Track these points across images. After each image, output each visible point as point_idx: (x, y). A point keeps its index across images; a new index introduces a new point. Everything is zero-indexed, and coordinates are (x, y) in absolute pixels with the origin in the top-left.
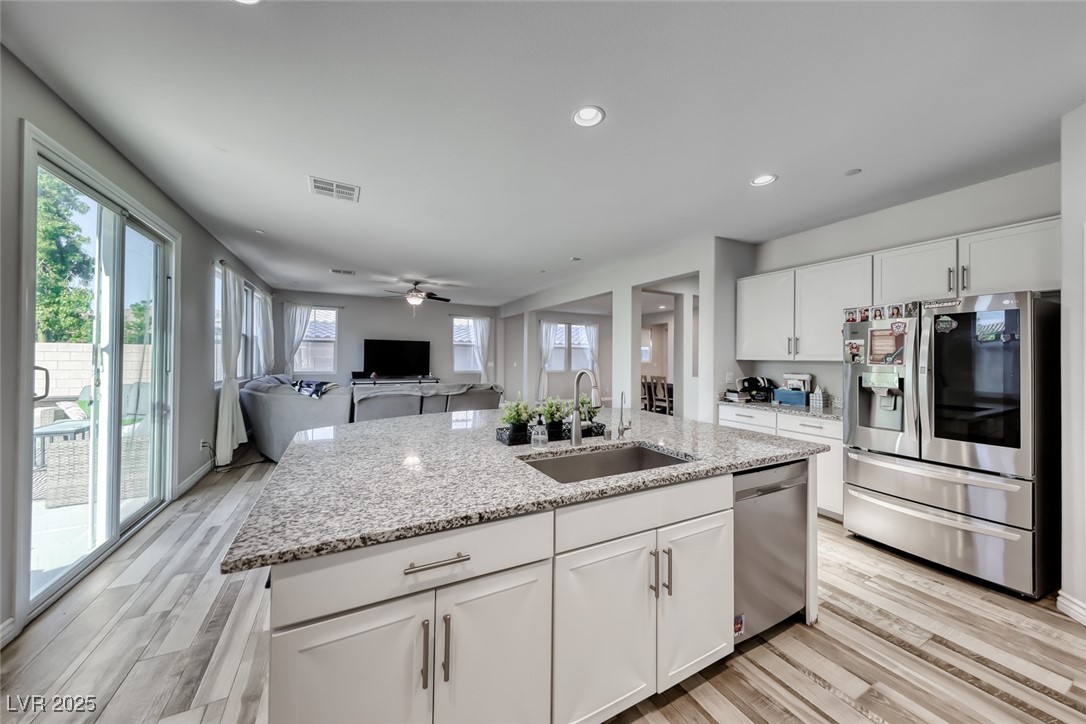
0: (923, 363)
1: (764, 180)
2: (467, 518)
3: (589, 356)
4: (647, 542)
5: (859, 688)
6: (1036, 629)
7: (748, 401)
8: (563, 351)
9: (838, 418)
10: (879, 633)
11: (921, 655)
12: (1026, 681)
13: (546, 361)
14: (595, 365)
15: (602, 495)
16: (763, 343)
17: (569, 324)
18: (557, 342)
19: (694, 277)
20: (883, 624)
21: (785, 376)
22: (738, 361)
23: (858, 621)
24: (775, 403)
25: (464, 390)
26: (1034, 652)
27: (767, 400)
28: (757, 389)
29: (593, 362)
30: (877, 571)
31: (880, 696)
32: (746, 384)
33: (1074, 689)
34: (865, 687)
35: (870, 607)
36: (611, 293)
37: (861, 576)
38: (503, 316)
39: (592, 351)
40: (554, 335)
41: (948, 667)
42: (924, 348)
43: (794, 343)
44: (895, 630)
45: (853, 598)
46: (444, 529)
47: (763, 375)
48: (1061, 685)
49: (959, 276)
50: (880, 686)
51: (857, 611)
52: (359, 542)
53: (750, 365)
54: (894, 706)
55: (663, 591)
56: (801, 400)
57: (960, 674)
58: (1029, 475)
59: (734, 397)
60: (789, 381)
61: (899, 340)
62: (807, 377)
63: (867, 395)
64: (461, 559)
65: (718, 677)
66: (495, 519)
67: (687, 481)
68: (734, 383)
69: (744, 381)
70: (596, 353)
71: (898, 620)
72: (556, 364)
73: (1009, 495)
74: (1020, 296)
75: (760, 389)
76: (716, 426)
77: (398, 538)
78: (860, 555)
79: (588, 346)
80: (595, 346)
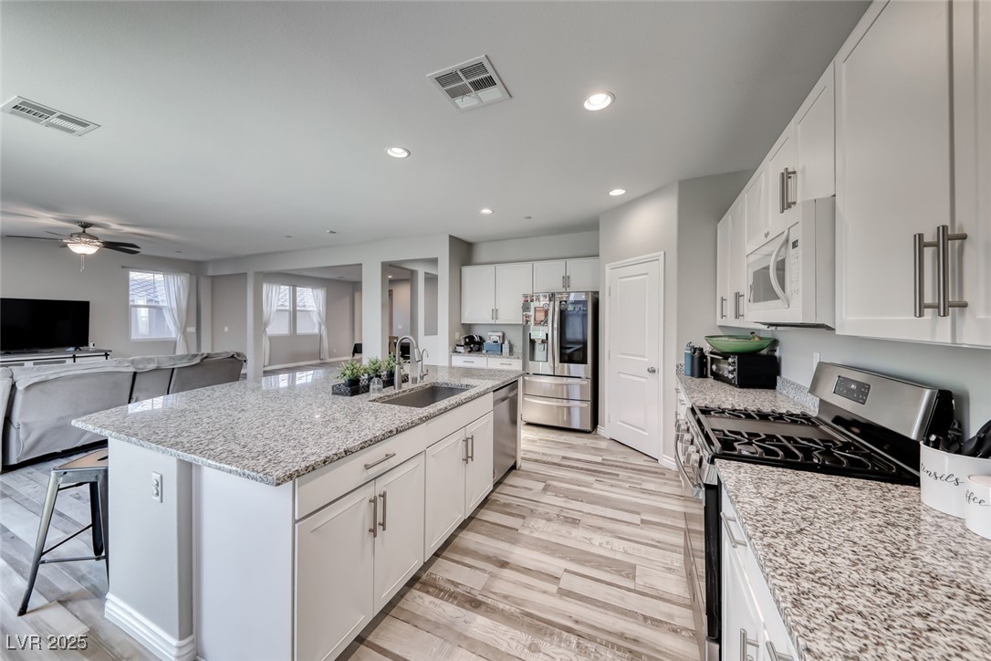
0: (555, 326)
1: (486, 211)
2: (391, 431)
3: (316, 319)
4: (461, 435)
5: (542, 485)
6: (592, 443)
7: (470, 352)
8: (288, 313)
9: (518, 358)
10: (544, 462)
11: (560, 465)
12: (591, 462)
13: (266, 325)
14: (323, 327)
15: (446, 410)
16: (477, 313)
17: (295, 286)
18: (280, 303)
19: (434, 261)
20: (545, 459)
21: (490, 334)
22: (463, 324)
23: (536, 461)
24: (484, 352)
25: (197, 360)
26: (593, 451)
27: (479, 350)
28: (473, 344)
29: (320, 324)
30: (538, 437)
31: (550, 485)
32: (467, 340)
33: (603, 459)
34: (544, 484)
35: (539, 453)
36: (361, 264)
37: (533, 441)
38: (210, 272)
39: (319, 314)
40: (277, 297)
41: (568, 466)
42: (556, 317)
43: (495, 312)
44: (549, 459)
45: (532, 452)
46: (382, 440)
47: (476, 333)
48: (599, 459)
49: (566, 280)
50: (549, 482)
51: (535, 456)
52: (343, 454)
53: (468, 327)
54: (555, 487)
55: (470, 459)
56: (498, 349)
57: (573, 467)
58: (590, 377)
59: (461, 349)
60: (492, 337)
61: (546, 313)
62: (501, 334)
63: (533, 342)
64: (388, 457)
65: (487, 505)
66: (403, 430)
67: (478, 397)
68: (460, 340)
69: (466, 338)
70: (324, 315)
71: (550, 455)
72: (278, 327)
73: (581, 386)
74: (587, 293)
75: (475, 343)
76: (451, 367)
77: (361, 449)
78: (530, 432)
79: (315, 309)
80: (322, 309)
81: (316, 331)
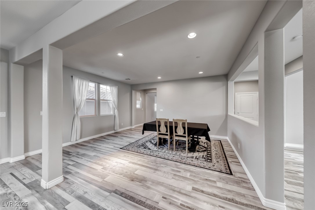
3: (112, 105)
29: (114, 108)
39: (114, 102)
79: (111, 99)
80: (116, 99)
81: (112, 113)
